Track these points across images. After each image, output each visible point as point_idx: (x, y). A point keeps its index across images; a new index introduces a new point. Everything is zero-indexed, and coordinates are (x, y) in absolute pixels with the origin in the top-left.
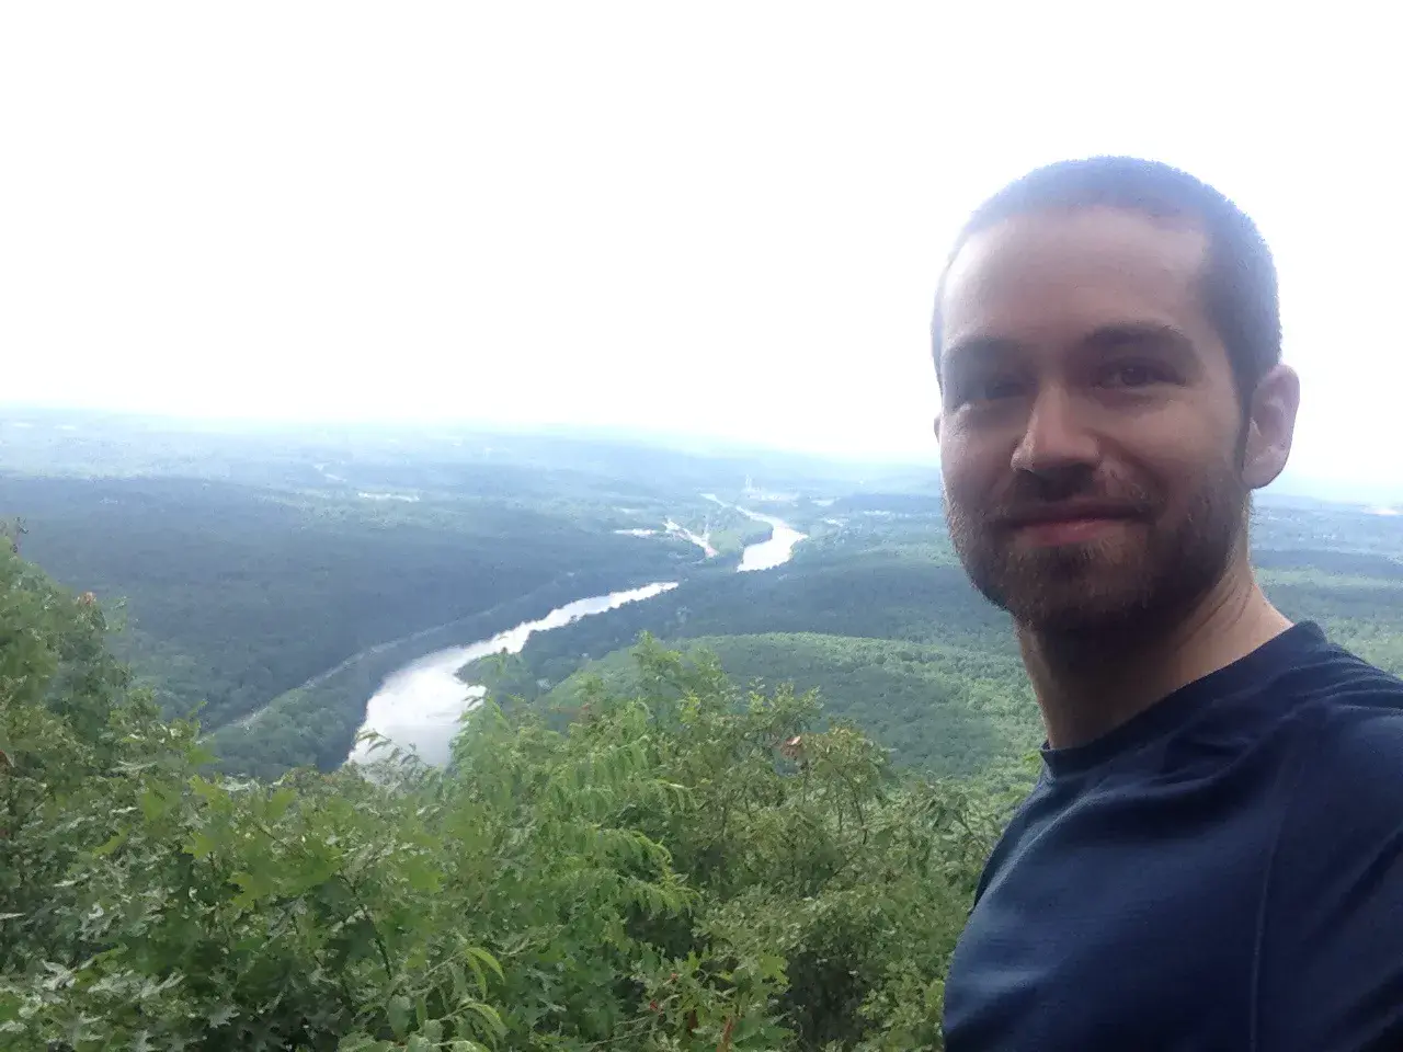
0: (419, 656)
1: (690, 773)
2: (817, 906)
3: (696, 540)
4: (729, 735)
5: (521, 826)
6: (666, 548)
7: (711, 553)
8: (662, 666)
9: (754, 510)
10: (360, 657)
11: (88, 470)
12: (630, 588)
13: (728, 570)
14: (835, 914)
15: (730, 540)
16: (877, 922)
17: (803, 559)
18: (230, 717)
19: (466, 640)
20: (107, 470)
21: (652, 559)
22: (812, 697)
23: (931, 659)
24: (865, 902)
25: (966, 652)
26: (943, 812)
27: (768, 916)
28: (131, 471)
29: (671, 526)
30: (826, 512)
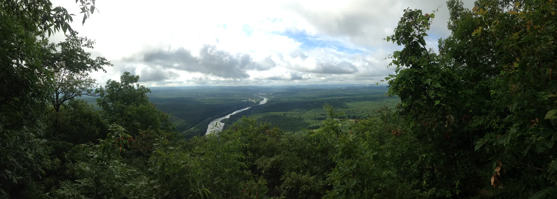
0: (215, 119)
1: (252, 137)
2: (273, 159)
3: (253, 101)
4: (257, 131)
5: (219, 155)
6: (249, 102)
7: (255, 102)
8: (246, 121)
9: (261, 96)
10: (206, 120)
11: (170, 97)
12: (244, 108)
13: (258, 105)
14: (276, 160)
15: (258, 100)
16: (282, 161)
17: (268, 102)
18: (189, 128)
19: (221, 117)
20: (172, 97)
21: (247, 104)
22: (270, 124)
23: (288, 114)
24: (280, 158)
25: (292, 112)
26: (291, 141)
27: (265, 161)
28: (175, 97)
29: (249, 99)
30: (271, 95)
